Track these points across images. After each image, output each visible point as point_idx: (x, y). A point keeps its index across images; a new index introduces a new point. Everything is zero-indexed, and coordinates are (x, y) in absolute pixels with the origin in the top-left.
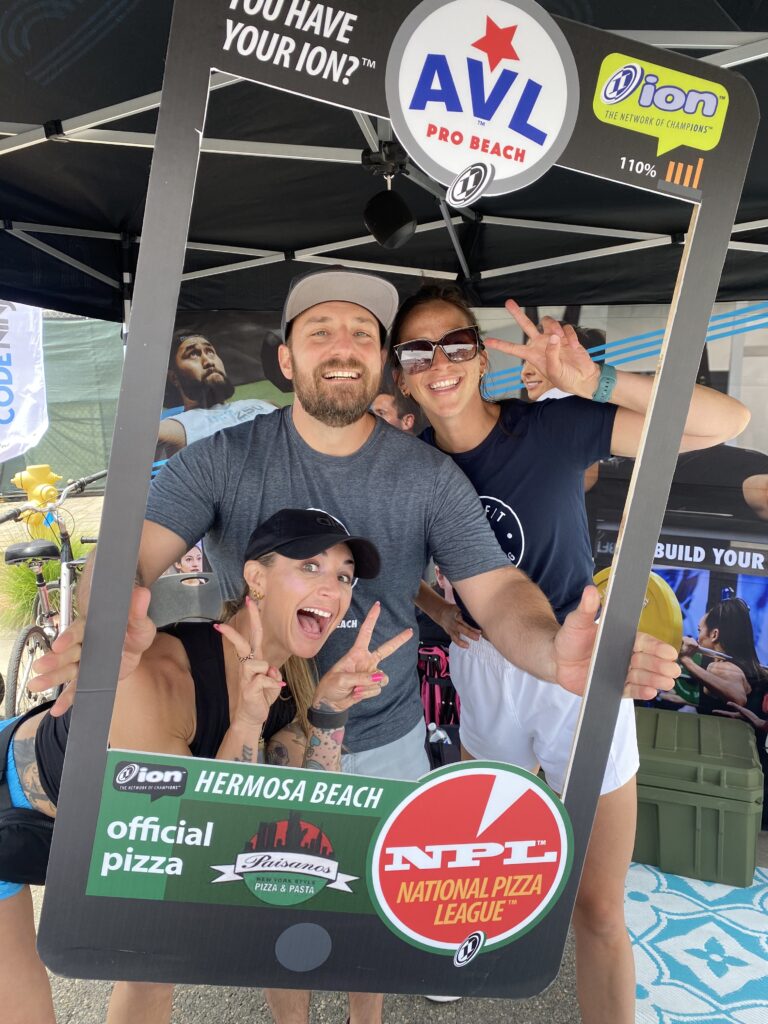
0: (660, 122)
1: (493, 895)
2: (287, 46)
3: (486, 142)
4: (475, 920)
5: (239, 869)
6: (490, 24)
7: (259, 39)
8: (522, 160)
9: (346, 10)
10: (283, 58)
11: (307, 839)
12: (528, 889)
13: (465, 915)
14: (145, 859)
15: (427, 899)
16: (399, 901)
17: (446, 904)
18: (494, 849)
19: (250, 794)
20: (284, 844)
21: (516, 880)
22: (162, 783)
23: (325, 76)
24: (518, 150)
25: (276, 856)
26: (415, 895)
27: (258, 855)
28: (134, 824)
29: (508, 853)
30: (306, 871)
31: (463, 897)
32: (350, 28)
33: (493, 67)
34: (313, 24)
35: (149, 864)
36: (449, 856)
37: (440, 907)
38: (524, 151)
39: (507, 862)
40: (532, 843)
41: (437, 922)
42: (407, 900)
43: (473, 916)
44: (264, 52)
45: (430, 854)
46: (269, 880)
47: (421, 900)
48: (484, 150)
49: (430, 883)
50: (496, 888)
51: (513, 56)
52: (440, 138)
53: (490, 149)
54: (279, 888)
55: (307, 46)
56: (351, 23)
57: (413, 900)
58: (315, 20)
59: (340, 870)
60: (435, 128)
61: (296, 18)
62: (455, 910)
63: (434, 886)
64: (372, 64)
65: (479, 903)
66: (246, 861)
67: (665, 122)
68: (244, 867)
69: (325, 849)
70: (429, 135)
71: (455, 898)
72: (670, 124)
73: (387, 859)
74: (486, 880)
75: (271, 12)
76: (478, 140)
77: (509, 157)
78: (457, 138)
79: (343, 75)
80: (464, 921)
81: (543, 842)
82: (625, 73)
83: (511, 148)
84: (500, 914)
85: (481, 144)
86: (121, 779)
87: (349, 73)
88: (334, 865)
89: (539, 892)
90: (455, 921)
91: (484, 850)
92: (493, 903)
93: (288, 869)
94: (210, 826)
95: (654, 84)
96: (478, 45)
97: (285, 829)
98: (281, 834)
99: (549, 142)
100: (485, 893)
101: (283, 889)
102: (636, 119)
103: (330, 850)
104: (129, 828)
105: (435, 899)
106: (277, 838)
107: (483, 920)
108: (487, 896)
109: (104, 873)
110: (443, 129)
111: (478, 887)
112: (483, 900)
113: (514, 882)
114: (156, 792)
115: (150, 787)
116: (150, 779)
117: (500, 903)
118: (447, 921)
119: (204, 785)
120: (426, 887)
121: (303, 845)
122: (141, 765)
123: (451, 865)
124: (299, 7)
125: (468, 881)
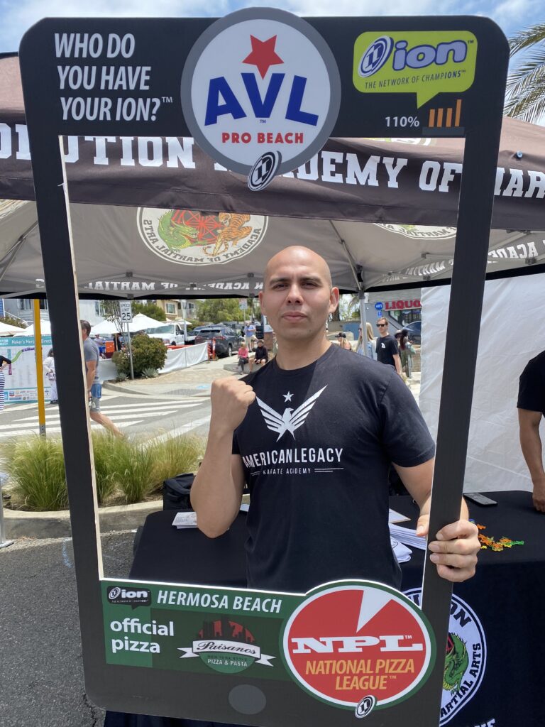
0: (415, 79)
1: (377, 671)
2: (106, 104)
3: (270, 135)
4: (366, 688)
5: (195, 650)
6: (255, 41)
7: (85, 105)
8: (301, 142)
9: (142, 66)
10: (105, 113)
11: (236, 632)
12: (404, 668)
13: (357, 684)
14: (136, 643)
15: (327, 672)
16: (307, 673)
17: (342, 676)
18: (371, 641)
19: (192, 604)
20: (221, 635)
21: (393, 662)
23: (138, 119)
24: (297, 134)
25: (218, 643)
26: (318, 670)
27: (206, 642)
28: (125, 622)
29: (383, 643)
30: (239, 652)
31: (354, 671)
32: (148, 78)
33: (263, 75)
34: (121, 83)
35: (139, 646)
36: (338, 645)
37: (338, 678)
38: (302, 134)
39: (383, 649)
40: (401, 637)
41: (338, 688)
42: (313, 672)
43: (364, 685)
44: (92, 114)
45: (324, 643)
46: (216, 658)
47: (323, 673)
48: (269, 141)
49: (328, 662)
50: (378, 667)
51: (279, 61)
52: (233, 142)
53: (274, 139)
54: (224, 662)
55: (120, 100)
56: (148, 73)
57: (317, 673)
58: (121, 80)
59: (262, 652)
60: (228, 135)
61: (107, 82)
62: (350, 680)
63: (331, 665)
64: (170, 100)
65: (367, 677)
66: (198, 645)
67: (420, 78)
68: (198, 649)
69: (249, 638)
70: (224, 141)
71: (348, 672)
72: (424, 79)
73: (293, 646)
74: (369, 661)
75: (89, 83)
76: (263, 135)
77: (291, 142)
78: (246, 138)
79: (150, 114)
80: (358, 688)
81: (410, 637)
82: (376, 47)
83: (291, 134)
84: (384, 685)
85: (266, 137)
86: (111, 596)
87: (154, 111)
88: (257, 649)
89: (413, 671)
90: (351, 688)
91: (364, 641)
92: (378, 677)
93: (226, 650)
94: (171, 624)
95: (404, 49)
96: (248, 61)
97: (220, 626)
98: (218, 626)
99: (321, 122)
100: (370, 670)
101: (226, 663)
102: (393, 82)
103: (252, 639)
104: (123, 625)
105: (333, 672)
106: (216, 631)
107: (372, 688)
108: (372, 672)
109: (114, 651)
110: (234, 134)
111: (365, 667)
112: (369, 675)
113: (391, 664)
114: (134, 603)
115: (130, 601)
116: (129, 596)
117: (383, 677)
118: (345, 688)
119: (162, 599)
120: (325, 665)
121: (233, 636)
122: (122, 588)
123: (340, 650)
124: (108, 73)
125: (355, 661)
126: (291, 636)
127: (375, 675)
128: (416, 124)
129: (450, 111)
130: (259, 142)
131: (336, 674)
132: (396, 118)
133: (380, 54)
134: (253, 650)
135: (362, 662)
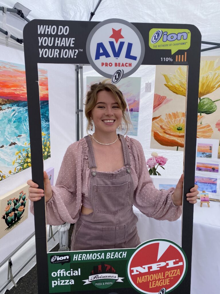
0: (170, 45)
1: (166, 277)
2: (57, 52)
3: (119, 64)
4: (162, 285)
5: (90, 280)
6: (113, 30)
7: (49, 52)
8: (131, 66)
9: (71, 38)
10: (56, 55)
11: (108, 269)
12: (176, 274)
13: (158, 284)
14: (63, 281)
15: (146, 281)
16: (138, 283)
17: (152, 282)
18: (163, 264)
19: (89, 259)
20: (101, 271)
21: (172, 272)
22: (64, 260)
23: (69, 57)
24: (129, 63)
25: (100, 275)
26: (142, 280)
27: (95, 276)
28: (58, 272)
29: (167, 264)
30: (109, 278)
31: (156, 279)
32: (74, 42)
33: (117, 42)
34: (63, 44)
35: (65, 282)
36: (150, 268)
37: (150, 283)
38: (131, 63)
39: (168, 267)
40: (174, 261)
41: (150, 287)
42: (140, 282)
43: (161, 284)
44: (51, 55)
45: (144, 268)
46: (99, 282)
47: (144, 281)
48: (119, 66)
49: (146, 276)
50: (166, 275)
51: (122, 37)
52: (106, 66)
53: (121, 65)
54: (102, 284)
55: (62, 50)
56: (73, 40)
57: (142, 282)
58: (63, 43)
59: (119, 276)
60: (104, 63)
61: (58, 43)
62: (155, 283)
63: (147, 277)
64: (82, 50)
65: (162, 280)
66: (91, 278)
67: (172, 45)
68: (91, 279)
69: (113, 271)
70: (102, 66)
71: (154, 279)
72: (174, 44)
73: (132, 271)
74: (162, 273)
75: (50, 43)
76: (117, 63)
77: (127, 66)
78: (110, 65)
79: (74, 56)
80: (158, 286)
81: (178, 260)
82: (157, 33)
83: (127, 63)
84: (169, 282)
85: (118, 65)
87: (76, 54)
88: (117, 275)
89: (179, 274)
90: (156, 286)
91: (160, 265)
92: (166, 279)
93: (104, 278)
94: (79, 269)
95: (166, 34)
96: (111, 37)
97: (101, 267)
98: (100, 267)
99: (138, 59)
100: (163, 277)
101: (104, 284)
102: (163, 46)
103: (115, 271)
104: (57, 274)
105: (148, 281)
106: (99, 270)
107: (164, 284)
108: (164, 278)
109: (53, 286)
110: (106, 63)
111: (160, 276)
112: (163, 279)
113: (171, 273)
114: (63, 262)
115: (61, 261)
117: (168, 279)
118: (153, 287)
119: (75, 258)
120: (145, 278)
121: (107, 271)
123: (151, 270)
124: (58, 40)
125: (157, 274)
126: (131, 267)
127: (165, 279)
128: (172, 60)
129: (183, 56)
130: (115, 66)
131: (150, 281)
132: (164, 58)
133: (158, 36)
134: (115, 276)
135: (160, 274)
